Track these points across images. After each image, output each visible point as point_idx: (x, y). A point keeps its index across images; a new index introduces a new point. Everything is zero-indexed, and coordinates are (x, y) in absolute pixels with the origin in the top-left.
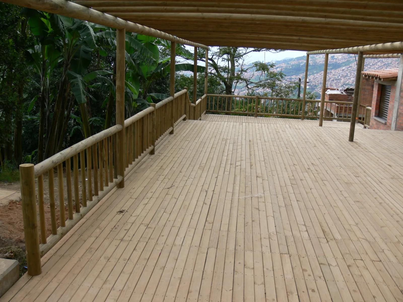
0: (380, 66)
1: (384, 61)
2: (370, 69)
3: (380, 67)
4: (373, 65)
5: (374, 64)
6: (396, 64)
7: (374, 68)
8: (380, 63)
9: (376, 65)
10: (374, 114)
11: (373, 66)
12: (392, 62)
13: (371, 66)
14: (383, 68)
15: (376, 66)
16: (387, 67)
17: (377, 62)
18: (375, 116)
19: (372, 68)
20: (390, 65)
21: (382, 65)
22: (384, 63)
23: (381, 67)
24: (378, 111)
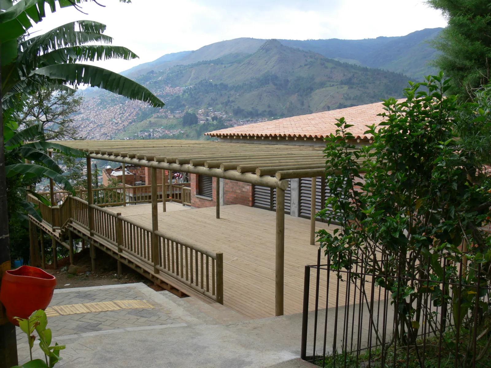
0: (93, 127)
1: (97, 122)
2: (82, 132)
3: (93, 129)
4: (85, 127)
5: (86, 125)
6: (110, 124)
7: (86, 130)
8: (93, 124)
9: (89, 126)
10: (195, 193)
11: (85, 129)
12: (105, 122)
13: (82, 128)
14: (96, 129)
15: (88, 128)
16: (101, 128)
17: (88, 123)
18: (197, 195)
19: (85, 131)
20: (103, 126)
21: (95, 126)
22: (97, 124)
23: (95, 129)
24: (198, 190)
